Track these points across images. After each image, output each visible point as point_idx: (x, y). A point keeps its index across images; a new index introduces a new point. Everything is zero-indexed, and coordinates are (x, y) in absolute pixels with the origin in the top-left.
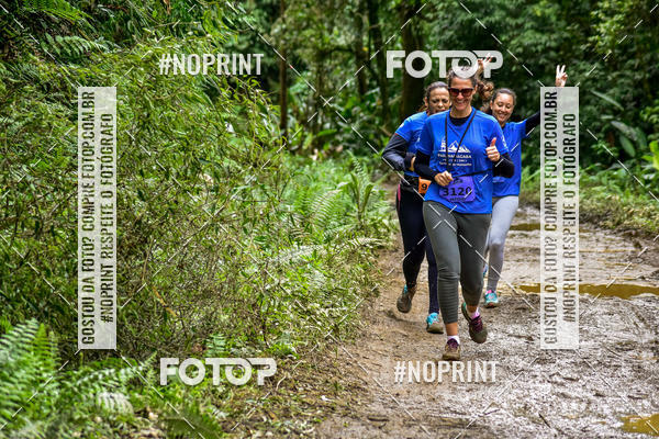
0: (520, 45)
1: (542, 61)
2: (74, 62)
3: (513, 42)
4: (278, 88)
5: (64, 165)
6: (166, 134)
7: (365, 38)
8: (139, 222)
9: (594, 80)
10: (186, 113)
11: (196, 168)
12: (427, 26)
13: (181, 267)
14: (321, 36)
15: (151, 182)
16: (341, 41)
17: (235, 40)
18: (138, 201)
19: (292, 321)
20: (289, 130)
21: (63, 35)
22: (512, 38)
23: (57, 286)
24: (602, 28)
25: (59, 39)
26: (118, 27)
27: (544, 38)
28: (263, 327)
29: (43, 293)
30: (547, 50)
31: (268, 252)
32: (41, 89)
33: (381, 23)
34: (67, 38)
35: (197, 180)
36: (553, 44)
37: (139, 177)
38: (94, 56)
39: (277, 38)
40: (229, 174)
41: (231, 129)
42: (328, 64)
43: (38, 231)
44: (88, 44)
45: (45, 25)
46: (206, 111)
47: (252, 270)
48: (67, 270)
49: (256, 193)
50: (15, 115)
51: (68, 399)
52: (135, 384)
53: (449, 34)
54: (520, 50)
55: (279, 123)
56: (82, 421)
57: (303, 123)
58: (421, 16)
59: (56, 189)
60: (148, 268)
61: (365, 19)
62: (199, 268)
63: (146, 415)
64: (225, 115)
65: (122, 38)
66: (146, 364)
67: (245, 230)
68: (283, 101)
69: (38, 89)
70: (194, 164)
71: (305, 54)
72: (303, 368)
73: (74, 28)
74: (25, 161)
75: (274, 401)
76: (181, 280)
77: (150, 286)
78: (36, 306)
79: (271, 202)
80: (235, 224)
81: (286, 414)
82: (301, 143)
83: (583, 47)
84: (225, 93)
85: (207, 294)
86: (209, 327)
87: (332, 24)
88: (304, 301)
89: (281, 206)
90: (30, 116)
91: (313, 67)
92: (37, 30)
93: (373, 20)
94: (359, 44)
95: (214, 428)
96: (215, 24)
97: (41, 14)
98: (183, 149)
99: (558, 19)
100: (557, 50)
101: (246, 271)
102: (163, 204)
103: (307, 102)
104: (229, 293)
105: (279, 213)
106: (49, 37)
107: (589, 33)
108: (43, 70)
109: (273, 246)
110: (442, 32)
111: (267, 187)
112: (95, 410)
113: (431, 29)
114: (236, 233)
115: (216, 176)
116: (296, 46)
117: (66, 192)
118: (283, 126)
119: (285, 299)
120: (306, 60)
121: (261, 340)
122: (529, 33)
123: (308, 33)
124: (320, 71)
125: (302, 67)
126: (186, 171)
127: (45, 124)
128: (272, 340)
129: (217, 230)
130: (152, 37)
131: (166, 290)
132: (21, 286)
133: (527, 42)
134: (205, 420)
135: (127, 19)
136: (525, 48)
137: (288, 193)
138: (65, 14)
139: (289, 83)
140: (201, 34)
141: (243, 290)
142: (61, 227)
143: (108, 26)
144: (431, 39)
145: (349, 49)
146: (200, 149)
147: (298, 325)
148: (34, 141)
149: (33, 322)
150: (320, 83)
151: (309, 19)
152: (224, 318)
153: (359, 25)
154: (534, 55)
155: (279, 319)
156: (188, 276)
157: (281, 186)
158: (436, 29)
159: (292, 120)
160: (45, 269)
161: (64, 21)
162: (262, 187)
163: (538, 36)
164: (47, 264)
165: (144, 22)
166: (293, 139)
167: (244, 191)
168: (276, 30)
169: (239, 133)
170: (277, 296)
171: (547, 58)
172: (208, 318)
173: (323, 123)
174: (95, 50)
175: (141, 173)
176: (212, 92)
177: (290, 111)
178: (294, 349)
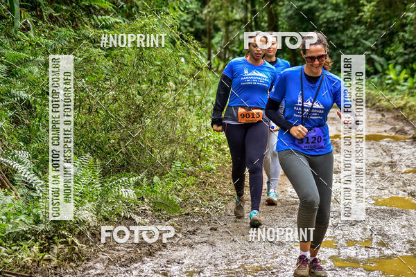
0: (325, 18)
1: (336, 25)
2: (107, 28)
3: (322, 16)
4: (206, 40)
5: (102, 79)
6: (151, 63)
7: (249, 15)
8: (138, 106)
9: (362, 34)
10: (161, 53)
11: (166, 79)
12: (279, 9)
13: (159, 128)
14: (227, 14)
15: (144, 86)
16: (238, 17)
17: (185, 17)
18: (137, 96)
19: (214, 154)
20: (212, 61)
21: (101, 15)
22: (321, 14)
23: (99, 138)
24: (366, 9)
25: (100, 17)
26: (128, 11)
27: (337, 14)
28: (200, 157)
29: (93, 141)
30: (338, 20)
31: (202, 121)
32: (91, 42)
33: (257, 7)
34: (103, 17)
35: (166, 86)
36: (342, 17)
37: (138, 85)
38: (116, 25)
39: (206, 15)
40: (182, 82)
41: (183, 60)
42: (231, 28)
43: (90, 111)
44: (113, 20)
45: (92, 11)
46: (171, 51)
47: (194, 129)
48: (104, 130)
49: (196, 92)
50: (78, 54)
51: (106, 192)
52: (137, 184)
53: (290, 12)
54: (325, 20)
55: (207, 57)
56: (112, 203)
57: (219, 57)
58: (277, 4)
59: (98, 91)
60: (143, 129)
61: (249, 6)
62: (168, 128)
63: (143, 199)
64: (179, 54)
65: (130, 16)
66: (142, 175)
67: (190, 110)
68: (209, 46)
69: (90, 42)
70: (164, 77)
71: (220, 23)
72: (219, 177)
73: (107, 12)
74: (83, 77)
75: (205, 193)
76: (159, 135)
77: (144, 137)
78: (90, 147)
79: (202, 95)
80: (185, 107)
81: (211, 199)
82: (218, 67)
83: (356, 18)
84: (178, 43)
85: (172, 141)
86: (173, 158)
87: (233, 8)
88: (220, 144)
89: (208, 98)
90: (86, 55)
91: (223, 30)
92: (89, 14)
93: (253, 6)
94: (246, 18)
95: (176, 206)
96: (174, 9)
97: (91, 6)
98: (160, 70)
99: (344, 4)
100: (344, 20)
101: (191, 130)
102: (150, 97)
103: (221, 47)
104: (182, 141)
105: (207, 102)
106: (94, 16)
107: (359, 11)
108: (91, 32)
109: (204, 118)
110: (287, 11)
111: (201, 89)
112: (118, 197)
113: (281, 10)
114: (186, 111)
115: (176, 84)
116: (215, 19)
117: (103, 92)
118: (209, 59)
119: (210, 143)
120: (220, 26)
121: (198, 163)
122: (330, 12)
123: (221, 13)
124: (227, 32)
125: (217, 30)
126: (161, 81)
127: (92, 59)
128: (204, 164)
129: (176, 110)
130: (144, 15)
131: (152, 139)
132: (83, 137)
133: (328, 16)
134: (172, 202)
135: (132, 7)
136: (328, 19)
137: (211, 92)
138: (103, 5)
139: (212, 37)
140: (168, 14)
141: (189, 139)
142: (101, 109)
143: (123, 11)
144: (282, 15)
145: (241, 21)
146: (167, 71)
147: (217, 156)
148: (88, 67)
149: (88, 155)
150: (227, 38)
151: (221, 6)
152: (180, 153)
153: (246, 9)
154: (332, 22)
155: (207, 153)
156: (163, 132)
157: (208, 88)
158: (284, 10)
159: (214, 56)
160: (93, 129)
161: (102, 9)
162: (199, 89)
163: (334, 13)
164: (94, 127)
165: (140, 8)
166: (214, 66)
167: (190, 91)
168: (205, 11)
169: (187, 62)
170: (206, 142)
171: (339, 24)
172: (172, 153)
173: (229, 57)
174: (117, 23)
175: (139, 83)
176: (173, 42)
177: (212, 51)
178: (214, 168)
